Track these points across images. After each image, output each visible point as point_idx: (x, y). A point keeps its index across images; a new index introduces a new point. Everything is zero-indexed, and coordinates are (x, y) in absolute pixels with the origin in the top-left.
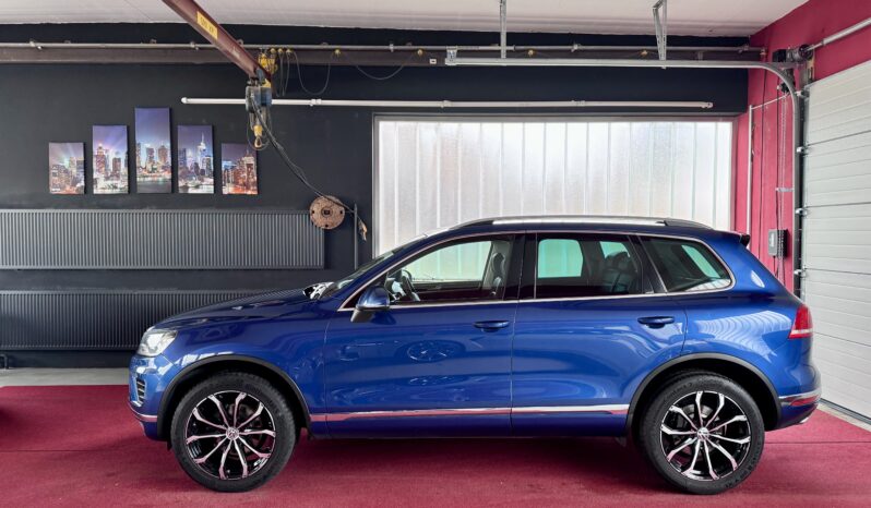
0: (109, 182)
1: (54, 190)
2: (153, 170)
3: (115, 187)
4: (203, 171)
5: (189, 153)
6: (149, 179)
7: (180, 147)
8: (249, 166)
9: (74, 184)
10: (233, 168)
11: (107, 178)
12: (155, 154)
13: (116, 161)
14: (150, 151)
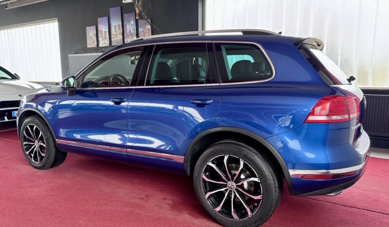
0: (104, 41)
1: (89, 46)
2: (117, 35)
3: (105, 44)
4: (133, 34)
5: (128, 26)
6: (115, 39)
7: (125, 24)
8: (149, 29)
9: (94, 44)
10: (143, 31)
11: (103, 40)
12: (117, 28)
13: (105, 32)
14: (115, 26)
